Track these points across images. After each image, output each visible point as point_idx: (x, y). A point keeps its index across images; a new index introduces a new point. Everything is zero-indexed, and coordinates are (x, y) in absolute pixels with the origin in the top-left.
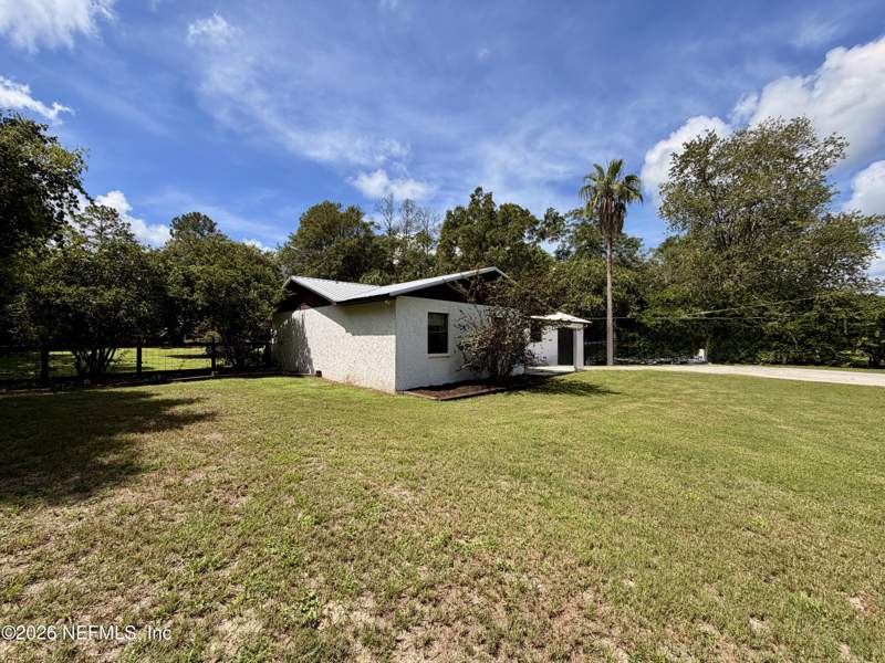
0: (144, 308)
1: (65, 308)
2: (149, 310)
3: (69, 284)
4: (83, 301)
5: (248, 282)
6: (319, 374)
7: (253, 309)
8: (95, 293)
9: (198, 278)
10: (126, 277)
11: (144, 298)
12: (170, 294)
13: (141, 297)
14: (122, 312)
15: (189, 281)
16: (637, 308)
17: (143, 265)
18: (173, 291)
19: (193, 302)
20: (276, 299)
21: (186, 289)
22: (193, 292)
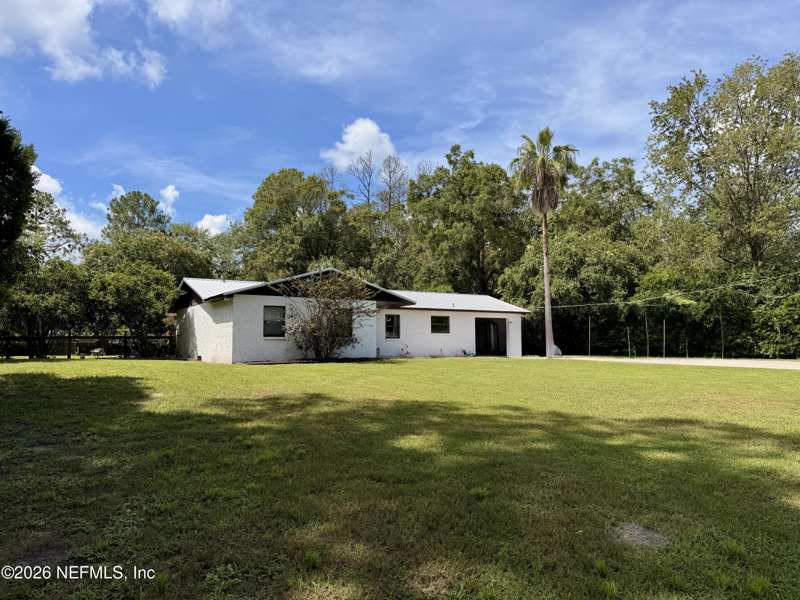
0: (73, 308)
1: (26, 309)
2: (76, 309)
3: (28, 292)
4: (37, 304)
5: (149, 285)
6: (200, 358)
7: (150, 307)
8: (43, 298)
9: (109, 285)
10: (61, 285)
11: (74, 300)
12: (90, 297)
13: (72, 300)
14: (59, 311)
15: (104, 287)
16: (623, 292)
17: (73, 276)
18: (92, 295)
19: (106, 302)
20: (169, 298)
21: (102, 293)
22: (106, 295)
